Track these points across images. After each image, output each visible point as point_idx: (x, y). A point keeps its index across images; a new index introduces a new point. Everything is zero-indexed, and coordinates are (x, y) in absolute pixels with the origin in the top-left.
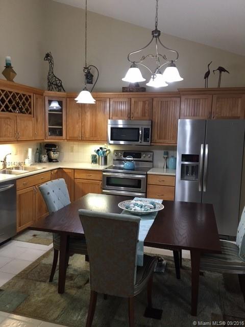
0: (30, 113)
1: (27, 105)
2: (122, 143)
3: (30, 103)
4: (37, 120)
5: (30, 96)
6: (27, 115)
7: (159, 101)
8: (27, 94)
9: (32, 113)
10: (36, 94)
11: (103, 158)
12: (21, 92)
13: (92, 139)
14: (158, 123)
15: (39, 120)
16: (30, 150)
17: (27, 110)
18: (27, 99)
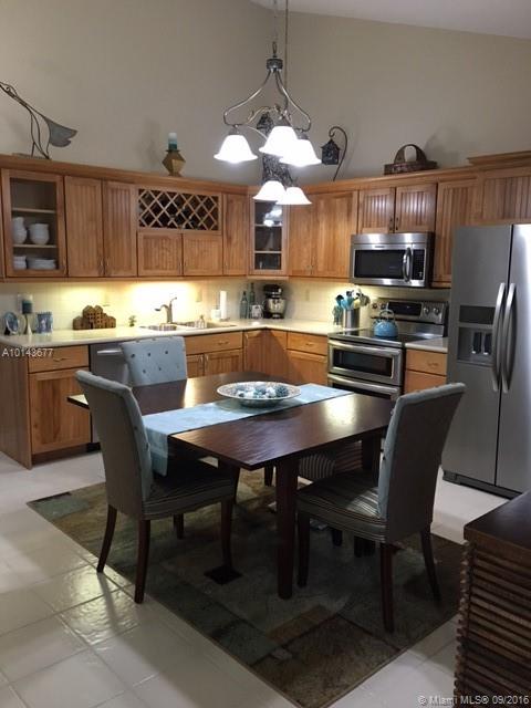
0: (216, 228)
1: (209, 213)
2: (387, 282)
3: (216, 209)
4: (230, 239)
5: (216, 199)
6: (207, 231)
7: (449, 190)
8: (209, 195)
9: (220, 228)
10: (227, 193)
11: (349, 313)
12: (195, 193)
13: (327, 274)
14: (445, 238)
15: (234, 241)
16: (223, 294)
17: (209, 222)
18: (209, 204)
